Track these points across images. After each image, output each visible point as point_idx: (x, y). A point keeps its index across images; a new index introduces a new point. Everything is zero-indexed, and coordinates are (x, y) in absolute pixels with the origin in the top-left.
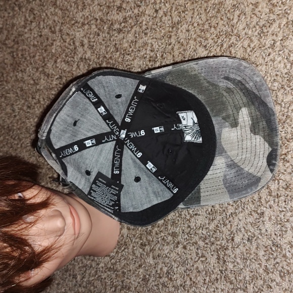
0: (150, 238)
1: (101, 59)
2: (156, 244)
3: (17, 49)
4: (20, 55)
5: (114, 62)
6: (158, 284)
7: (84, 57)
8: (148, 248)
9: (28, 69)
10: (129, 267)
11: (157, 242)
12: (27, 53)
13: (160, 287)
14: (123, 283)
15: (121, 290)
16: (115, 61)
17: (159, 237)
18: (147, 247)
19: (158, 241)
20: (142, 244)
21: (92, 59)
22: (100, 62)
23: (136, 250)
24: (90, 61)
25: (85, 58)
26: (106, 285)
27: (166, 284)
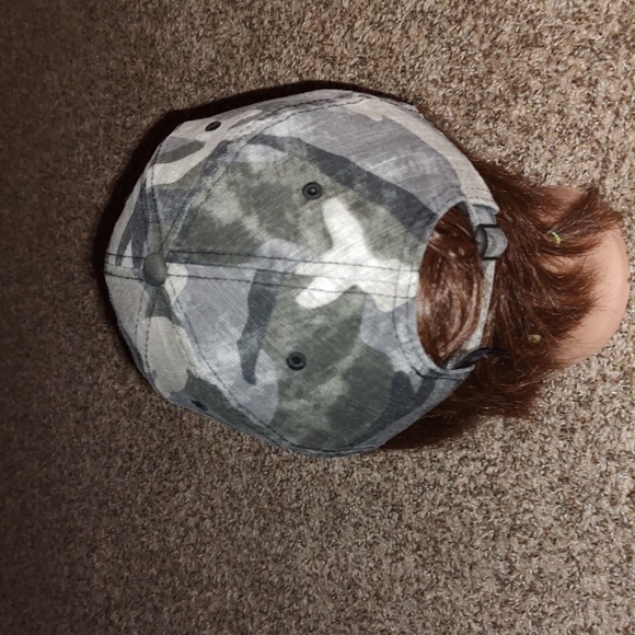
0: (584, 413)
1: (460, 8)
2: (602, 426)
3: (261, 10)
4: (266, 22)
5: (494, 11)
6: (606, 521)
7: (418, 9)
8: (579, 437)
9: (285, 51)
10: (529, 482)
11: (603, 422)
12: (283, 16)
13: (611, 526)
14: (514, 520)
15: (509, 536)
16: (497, 8)
17: (608, 409)
18: (577, 435)
19: (606, 421)
20: (563, 430)
21: (439, 11)
22: (460, 15)
23: (549, 443)
24: (434, 16)
25: (422, 11)
26: (472, 524)
27: (626, 521)
